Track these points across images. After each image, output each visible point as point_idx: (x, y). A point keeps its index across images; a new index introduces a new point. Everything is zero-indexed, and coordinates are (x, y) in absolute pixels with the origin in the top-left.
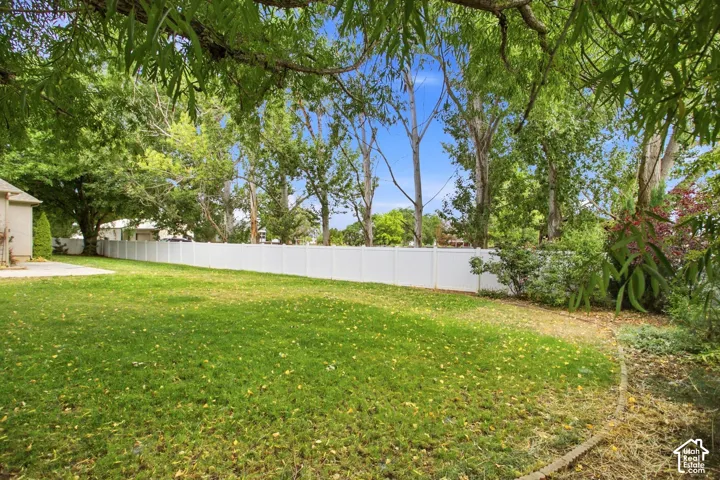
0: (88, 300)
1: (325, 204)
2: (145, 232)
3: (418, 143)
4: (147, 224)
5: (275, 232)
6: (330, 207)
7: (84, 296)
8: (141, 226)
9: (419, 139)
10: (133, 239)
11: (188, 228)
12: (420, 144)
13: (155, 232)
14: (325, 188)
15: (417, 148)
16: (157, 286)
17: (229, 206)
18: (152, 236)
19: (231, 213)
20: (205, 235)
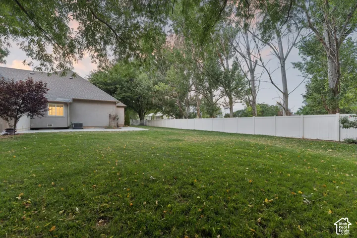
0: (137, 139)
1: (231, 99)
2: (158, 117)
3: (284, 61)
4: (159, 114)
5: (208, 113)
6: (233, 100)
7: (136, 137)
8: (157, 115)
9: (285, 59)
10: (155, 119)
11: (173, 114)
12: (286, 62)
13: (162, 116)
14: (231, 91)
15: (284, 64)
16: (163, 135)
17: (188, 104)
18: (161, 118)
19: (189, 107)
20: (179, 116)
